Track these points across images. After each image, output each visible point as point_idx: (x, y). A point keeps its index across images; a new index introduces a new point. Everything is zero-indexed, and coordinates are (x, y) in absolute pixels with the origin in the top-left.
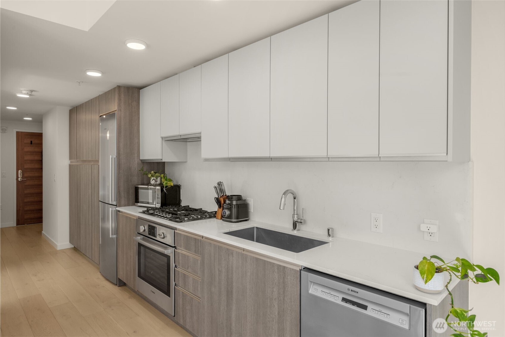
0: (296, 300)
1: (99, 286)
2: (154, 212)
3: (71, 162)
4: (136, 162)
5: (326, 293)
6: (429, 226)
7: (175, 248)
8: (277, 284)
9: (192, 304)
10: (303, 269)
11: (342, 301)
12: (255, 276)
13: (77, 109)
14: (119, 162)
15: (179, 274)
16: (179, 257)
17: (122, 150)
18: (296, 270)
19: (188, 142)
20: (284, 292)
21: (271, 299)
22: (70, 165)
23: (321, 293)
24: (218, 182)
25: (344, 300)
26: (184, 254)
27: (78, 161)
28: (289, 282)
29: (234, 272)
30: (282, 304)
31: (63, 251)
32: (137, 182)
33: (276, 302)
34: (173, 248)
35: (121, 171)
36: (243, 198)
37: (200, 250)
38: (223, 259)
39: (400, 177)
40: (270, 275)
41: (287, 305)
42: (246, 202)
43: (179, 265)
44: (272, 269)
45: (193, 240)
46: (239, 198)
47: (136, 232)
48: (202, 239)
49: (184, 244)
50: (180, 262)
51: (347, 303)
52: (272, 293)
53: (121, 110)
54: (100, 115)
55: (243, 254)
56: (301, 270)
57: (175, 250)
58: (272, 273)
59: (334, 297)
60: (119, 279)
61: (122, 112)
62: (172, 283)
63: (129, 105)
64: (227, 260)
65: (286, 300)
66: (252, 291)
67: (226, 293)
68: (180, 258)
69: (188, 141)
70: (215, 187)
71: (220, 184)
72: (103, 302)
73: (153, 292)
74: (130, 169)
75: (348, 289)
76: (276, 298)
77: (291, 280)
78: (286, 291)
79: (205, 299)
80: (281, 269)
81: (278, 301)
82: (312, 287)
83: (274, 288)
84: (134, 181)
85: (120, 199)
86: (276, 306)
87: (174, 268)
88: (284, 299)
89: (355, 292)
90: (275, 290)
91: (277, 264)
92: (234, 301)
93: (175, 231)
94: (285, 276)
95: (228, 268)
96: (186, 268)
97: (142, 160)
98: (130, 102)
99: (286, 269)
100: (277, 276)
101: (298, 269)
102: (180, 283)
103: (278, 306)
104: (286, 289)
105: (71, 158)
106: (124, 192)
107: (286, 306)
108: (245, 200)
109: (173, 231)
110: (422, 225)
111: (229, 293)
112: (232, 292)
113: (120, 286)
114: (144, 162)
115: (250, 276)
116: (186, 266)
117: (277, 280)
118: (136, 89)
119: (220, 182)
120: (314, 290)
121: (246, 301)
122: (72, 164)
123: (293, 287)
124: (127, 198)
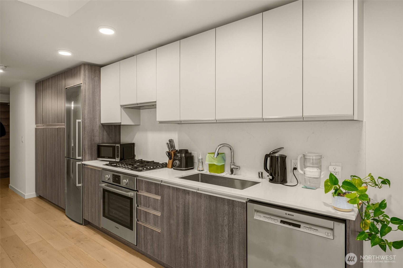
0: (243, 225)
1: (66, 226)
2: (117, 164)
3: (37, 126)
4: (98, 125)
5: (267, 218)
6: (335, 167)
7: (137, 192)
8: (227, 213)
9: (152, 235)
10: (248, 201)
11: (280, 223)
12: (209, 209)
13: (43, 83)
14: (84, 125)
15: (140, 212)
16: (140, 199)
17: (86, 116)
18: (243, 202)
19: (141, 110)
20: (233, 220)
21: (222, 225)
22: (36, 129)
23: (264, 218)
24: (170, 140)
25: (282, 222)
26: (145, 196)
27: (44, 125)
28: (237, 212)
29: (190, 207)
30: (232, 228)
31: (30, 200)
32: (98, 141)
33: (226, 227)
34: (136, 192)
35: (85, 133)
36: (189, 152)
37: (160, 192)
38: (181, 197)
39: (313, 133)
40: (221, 208)
41: (236, 229)
42: (192, 155)
43: (141, 205)
44: (223, 203)
45: (153, 184)
46: (186, 151)
47: (101, 181)
48: (161, 183)
49: (145, 188)
50: (142, 202)
51: (284, 224)
52: (223, 221)
53: (85, 83)
54: (66, 88)
55: (198, 193)
56: (247, 202)
57: (137, 193)
58: (223, 206)
59: (274, 220)
60: (85, 220)
61: (86, 85)
62: (135, 220)
63: (92, 80)
64: (184, 198)
65: (235, 226)
66: (206, 221)
67: (183, 224)
68: (142, 199)
69: (141, 108)
70: (167, 143)
71: (171, 141)
72: (73, 238)
73: (116, 227)
74: (93, 131)
75: (286, 213)
76: (226, 225)
77: (239, 210)
78: (235, 219)
79: (165, 230)
80: (230, 202)
81: (228, 227)
82: (256, 214)
83: (225, 217)
84: (96, 140)
85: (85, 155)
86: (227, 231)
87: (137, 207)
88: (233, 225)
89: (291, 215)
90: (225, 218)
91: (227, 199)
92: (190, 229)
93: (137, 178)
94: (234, 207)
95: (184, 205)
96: (147, 206)
97: (102, 124)
98: (93, 77)
99: (234, 202)
100: (227, 208)
101: (245, 201)
102: (142, 218)
103: (228, 231)
104: (235, 217)
105: (36, 123)
106: (88, 149)
107: (234, 230)
108: (191, 153)
109: (136, 178)
110: (330, 167)
111: (186, 223)
112: (188, 223)
113: (85, 225)
114: (104, 125)
115: (204, 209)
116: (147, 205)
117: (227, 211)
118: (98, 67)
119: (171, 140)
120: (258, 216)
121: (201, 229)
122: (38, 127)
123: (240, 216)
124: (90, 154)
